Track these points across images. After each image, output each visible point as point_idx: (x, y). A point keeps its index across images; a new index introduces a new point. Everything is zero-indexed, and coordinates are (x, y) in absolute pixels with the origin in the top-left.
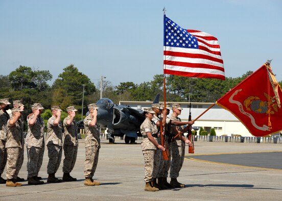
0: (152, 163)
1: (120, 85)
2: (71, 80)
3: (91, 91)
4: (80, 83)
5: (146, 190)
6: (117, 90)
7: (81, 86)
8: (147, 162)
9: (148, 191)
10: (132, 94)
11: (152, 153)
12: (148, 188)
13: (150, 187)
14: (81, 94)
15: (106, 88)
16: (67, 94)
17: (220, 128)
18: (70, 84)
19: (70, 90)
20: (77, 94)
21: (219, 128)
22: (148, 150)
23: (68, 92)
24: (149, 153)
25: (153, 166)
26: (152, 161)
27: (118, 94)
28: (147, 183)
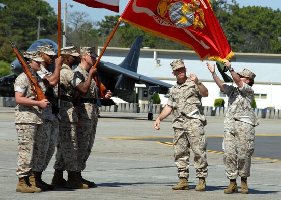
0: (31, 147)
1: (105, 20)
2: (18, 8)
3: (53, 29)
4: (33, 14)
5: (19, 191)
6: (98, 28)
7: (34, 19)
8: (23, 144)
9: (21, 192)
10: (123, 36)
11: (32, 129)
12: (21, 188)
13: (25, 186)
14: (34, 33)
15: (80, 24)
16: (11, 32)
17: (264, 96)
18: (15, 15)
19: (16, 26)
20: (29, 32)
21: (262, 95)
22: (25, 124)
23: (12, 29)
24: (26, 129)
25: (31, 151)
26: (32, 143)
27: (100, 35)
28: (20, 179)
